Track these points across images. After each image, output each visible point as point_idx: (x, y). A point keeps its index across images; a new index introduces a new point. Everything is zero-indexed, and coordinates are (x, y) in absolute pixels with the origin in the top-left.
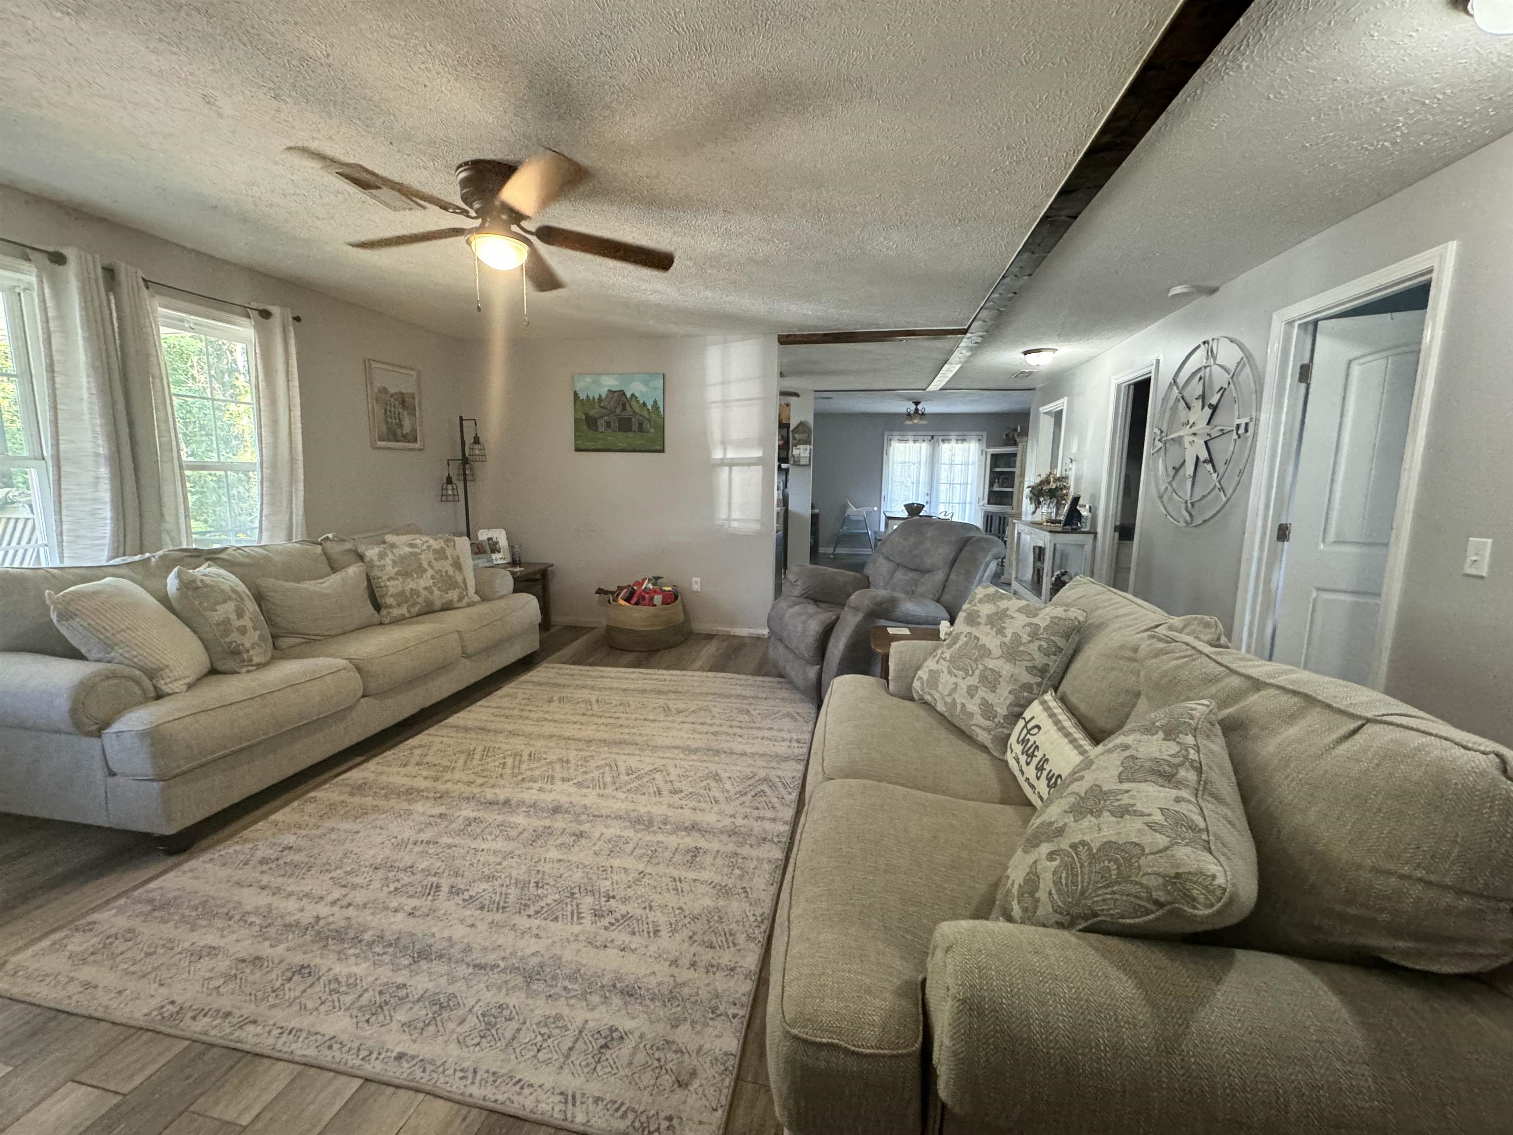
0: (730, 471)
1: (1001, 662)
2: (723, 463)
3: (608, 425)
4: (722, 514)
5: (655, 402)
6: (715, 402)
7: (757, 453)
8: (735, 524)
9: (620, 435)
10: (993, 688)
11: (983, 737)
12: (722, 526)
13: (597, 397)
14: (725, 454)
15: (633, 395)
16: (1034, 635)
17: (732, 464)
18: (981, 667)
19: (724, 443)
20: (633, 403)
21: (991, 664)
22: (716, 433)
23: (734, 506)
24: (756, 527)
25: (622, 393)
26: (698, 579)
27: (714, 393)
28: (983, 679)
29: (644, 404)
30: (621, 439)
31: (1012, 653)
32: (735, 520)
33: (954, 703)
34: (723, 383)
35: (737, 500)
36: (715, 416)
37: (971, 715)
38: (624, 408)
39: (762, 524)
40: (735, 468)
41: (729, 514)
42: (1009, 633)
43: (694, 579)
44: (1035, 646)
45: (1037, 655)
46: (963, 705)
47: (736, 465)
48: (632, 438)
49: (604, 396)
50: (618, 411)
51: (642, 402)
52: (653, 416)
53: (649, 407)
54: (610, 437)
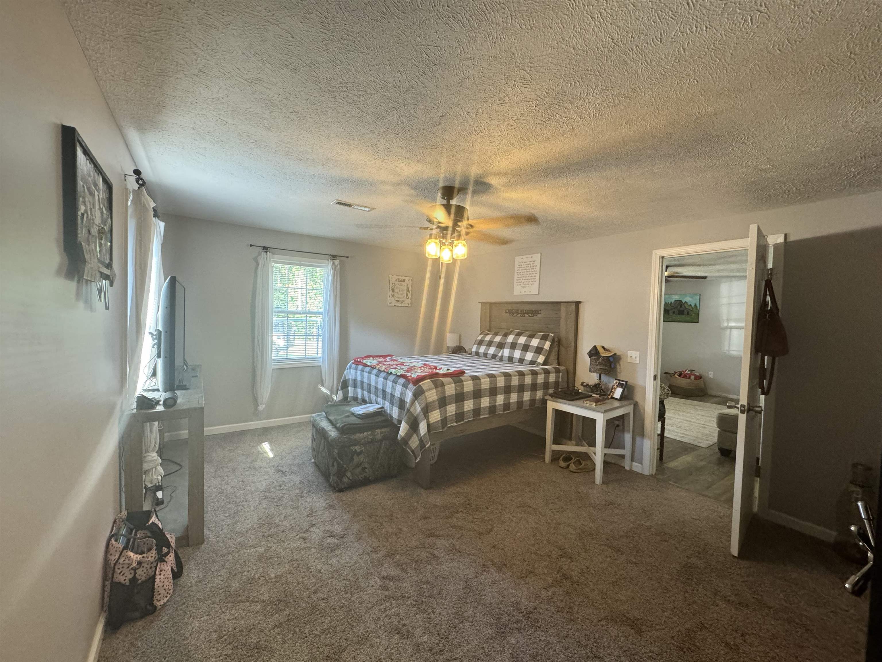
0: (731, 331)
2: (727, 328)
3: (674, 313)
4: (726, 348)
5: (696, 304)
8: (732, 352)
12: (726, 352)
13: (670, 303)
14: (728, 325)
15: (686, 302)
17: (731, 328)
19: (728, 320)
20: (686, 305)
22: (725, 317)
23: (731, 345)
25: (681, 301)
26: (712, 373)
27: (724, 301)
29: (690, 305)
30: (679, 317)
32: (732, 350)
34: (728, 297)
35: (733, 342)
36: (724, 309)
38: (681, 307)
40: (733, 330)
41: (729, 348)
47: (735, 328)
48: (684, 317)
49: (673, 302)
50: (679, 307)
51: (689, 304)
52: (694, 310)
53: (693, 306)
54: (674, 317)
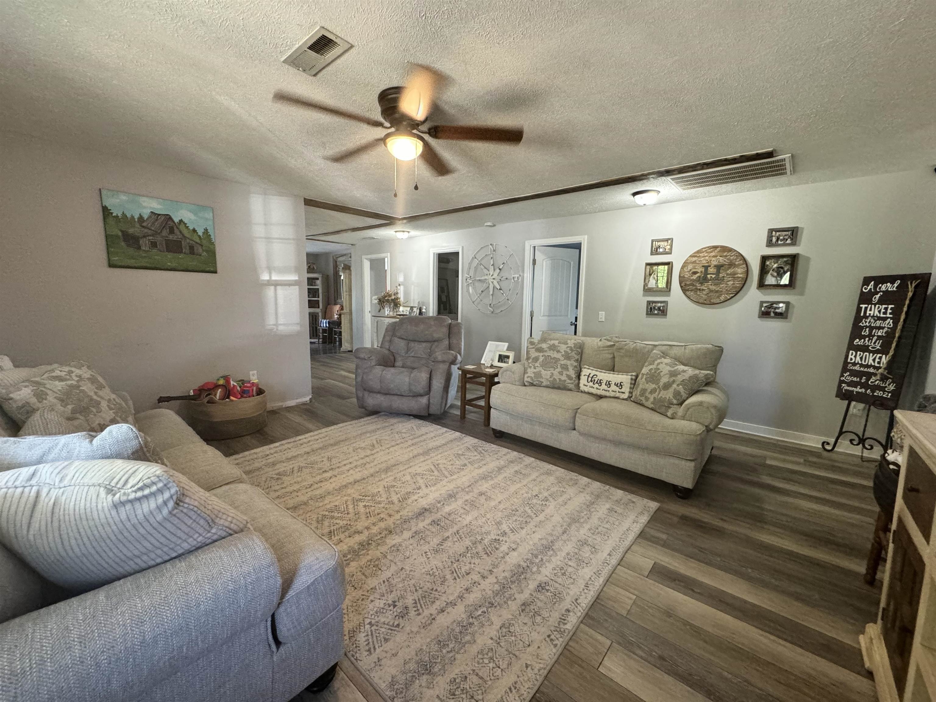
0: (276, 290)
1: (565, 361)
2: (269, 283)
3: (154, 245)
4: (271, 321)
5: (206, 230)
6: (261, 238)
7: (294, 277)
8: (281, 328)
9: (170, 255)
10: (567, 369)
11: (571, 386)
12: (271, 330)
13: (136, 217)
14: (270, 277)
15: (181, 221)
16: (572, 350)
17: (276, 284)
18: (559, 365)
19: (270, 269)
20: (182, 227)
21: (562, 363)
22: (262, 261)
23: (279, 315)
24: (297, 328)
25: (169, 218)
26: (255, 372)
27: (259, 231)
28: (562, 368)
29: (194, 231)
30: (169, 258)
31: (567, 357)
32: (281, 324)
33: (555, 379)
34: (265, 224)
35: (281, 311)
36: (260, 249)
37: (565, 381)
38: (172, 231)
39: (301, 326)
40: (279, 288)
41: (277, 322)
42: (562, 351)
43: (251, 373)
44: (573, 353)
45: (575, 356)
46: (560, 379)
47: (281, 285)
48: (183, 258)
49: (146, 217)
50: (165, 233)
51: (191, 228)
52: (204, 242)
53: (200, 233)
54: (157, 256)
